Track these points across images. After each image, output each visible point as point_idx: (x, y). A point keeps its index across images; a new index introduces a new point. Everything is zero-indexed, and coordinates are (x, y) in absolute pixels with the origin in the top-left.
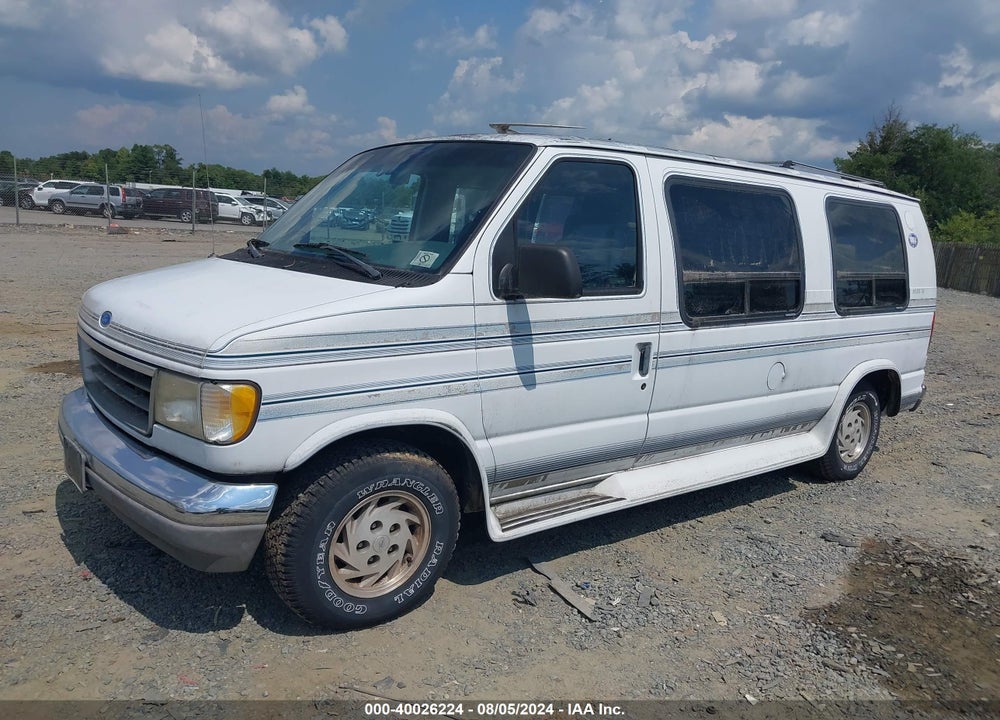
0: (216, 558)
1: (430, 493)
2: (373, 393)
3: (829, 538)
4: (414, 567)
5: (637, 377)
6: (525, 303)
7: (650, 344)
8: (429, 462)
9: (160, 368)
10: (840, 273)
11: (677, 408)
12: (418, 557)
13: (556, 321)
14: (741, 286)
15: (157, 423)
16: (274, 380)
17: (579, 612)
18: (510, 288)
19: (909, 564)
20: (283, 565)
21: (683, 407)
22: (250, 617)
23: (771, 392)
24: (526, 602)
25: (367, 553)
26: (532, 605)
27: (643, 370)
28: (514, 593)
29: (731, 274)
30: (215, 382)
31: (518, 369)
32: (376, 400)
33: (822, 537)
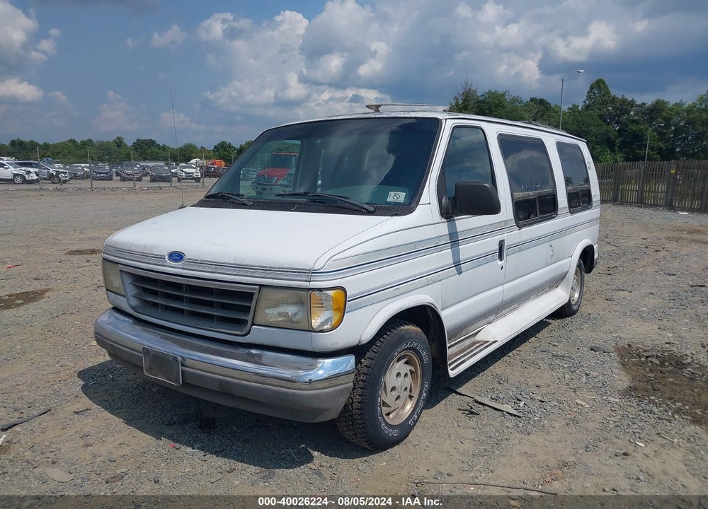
0: (321, 411)
1: (422, 350)
2: (396, 287)
3: (596, 349)
4: (414, 400)
5: (499, 262)
6: (454, 220)
7: (504, 240)
8: (420, 330)
9: (261, 286)
10: (569, 188)
11: (514, 280)
12: (416, 394)
13: (468, 230)
14: (534, 200)
15: (255, 325)
16: (354, 284)
17: (507, 413)
18: (451, 212)
19: (647, 357)
20: (359, 409)
21: (517, 278)
22: (316, 452)
23: (548, 265)
24: (472, 413)
25: (394, 394)
26: (477, 414)
27: (501, 257)
28: (460, 409)
29: (531, 193)
30: (320, 290)
31: (454, 263)
32: (398, 292)
33: (592, 350)
